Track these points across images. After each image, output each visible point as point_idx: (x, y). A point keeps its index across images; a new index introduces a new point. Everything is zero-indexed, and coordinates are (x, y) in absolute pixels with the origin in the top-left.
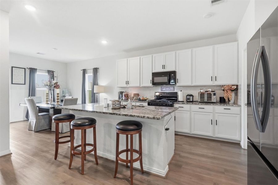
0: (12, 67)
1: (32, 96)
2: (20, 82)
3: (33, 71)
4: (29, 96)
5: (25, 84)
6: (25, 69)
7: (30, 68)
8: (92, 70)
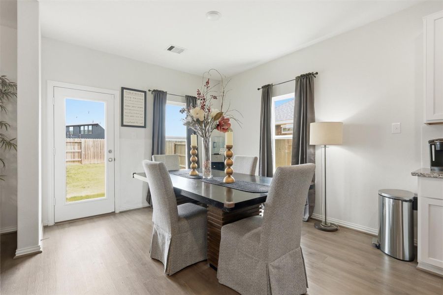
0: (123, 89)
1: (158, 154)
2: (137, 123)
3: (159, 97)
4: (153, 154)
5: (145, 127)
6: (145, 92)
7: (154, 91)
8: (295, 81)
